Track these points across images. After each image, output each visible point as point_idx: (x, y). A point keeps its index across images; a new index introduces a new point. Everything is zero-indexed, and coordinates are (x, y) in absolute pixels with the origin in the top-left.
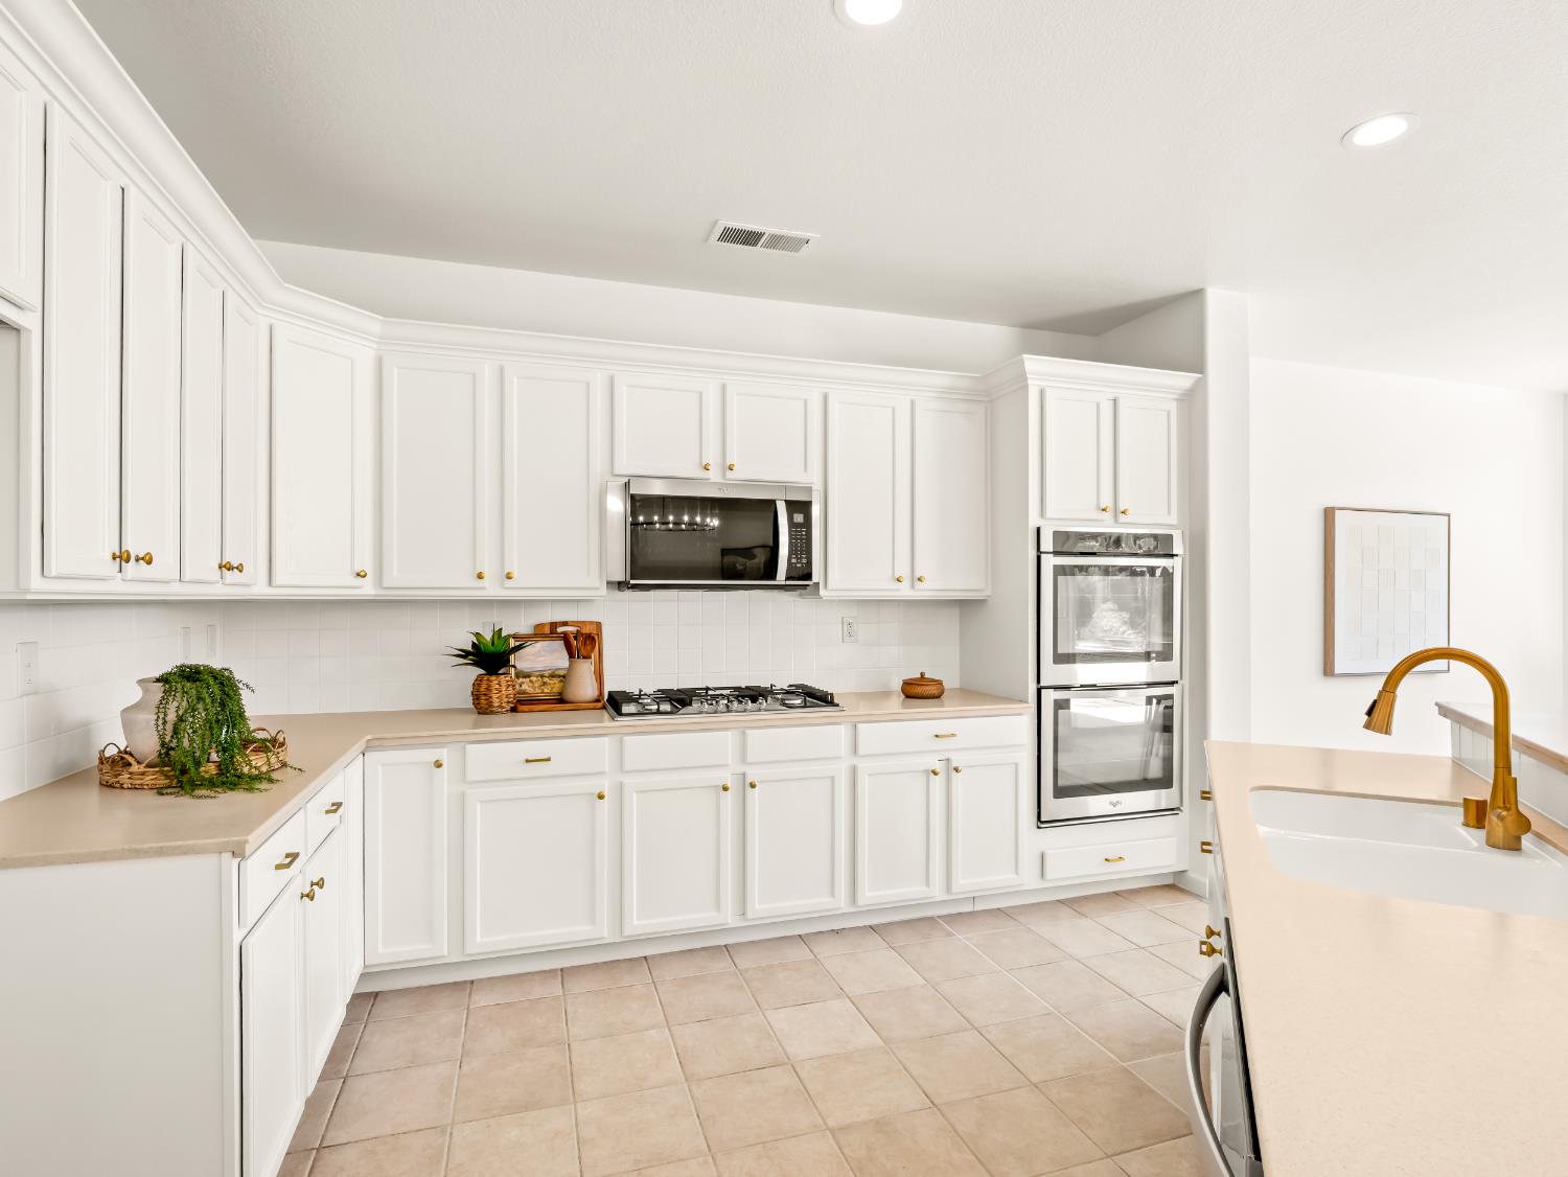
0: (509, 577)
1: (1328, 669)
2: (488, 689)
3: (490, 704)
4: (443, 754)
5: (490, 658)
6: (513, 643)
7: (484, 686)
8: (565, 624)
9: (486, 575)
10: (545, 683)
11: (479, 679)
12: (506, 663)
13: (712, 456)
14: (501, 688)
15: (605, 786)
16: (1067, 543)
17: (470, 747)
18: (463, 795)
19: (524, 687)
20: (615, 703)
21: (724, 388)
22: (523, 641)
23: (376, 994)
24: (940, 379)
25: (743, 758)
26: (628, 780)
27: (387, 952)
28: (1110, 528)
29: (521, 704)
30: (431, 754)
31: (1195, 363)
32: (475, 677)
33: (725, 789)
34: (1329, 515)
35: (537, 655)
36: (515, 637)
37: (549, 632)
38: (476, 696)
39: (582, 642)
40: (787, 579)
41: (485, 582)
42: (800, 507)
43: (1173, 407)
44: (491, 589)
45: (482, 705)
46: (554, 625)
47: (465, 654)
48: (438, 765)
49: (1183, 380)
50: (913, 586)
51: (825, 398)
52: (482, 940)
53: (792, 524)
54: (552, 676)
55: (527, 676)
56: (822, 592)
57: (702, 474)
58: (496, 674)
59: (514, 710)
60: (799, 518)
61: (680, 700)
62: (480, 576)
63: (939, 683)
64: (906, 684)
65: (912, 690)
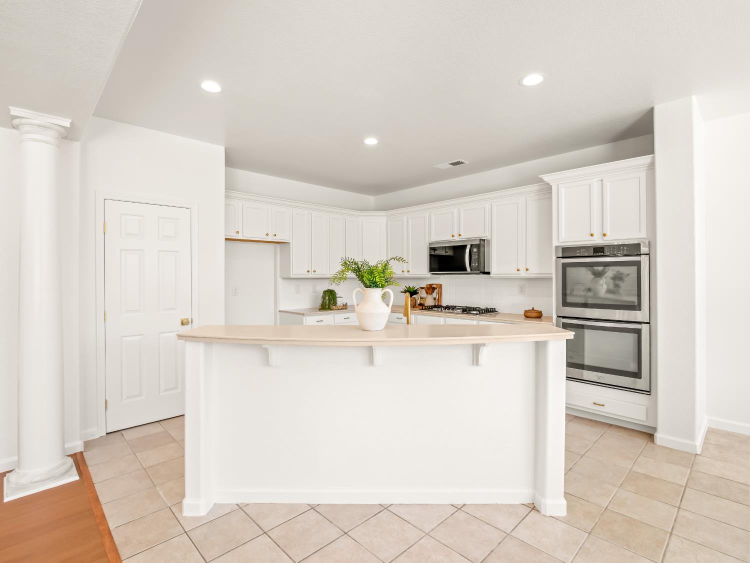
0: (409, 272)
16: (567, 252)
21: (459, 210)
28: (598, 241)
40: (471, 271)
42: (476, 247)
44: (406, 275)
49: (645, 161)
50: (526, 273)
51: (491, 205)
53: (472, 252)
56: (491, 275)
57: (453, 238)
60: (475, 250)
62: (403, 272)
63: (540, 312)
64: (526, 312)
65: (529, 314)
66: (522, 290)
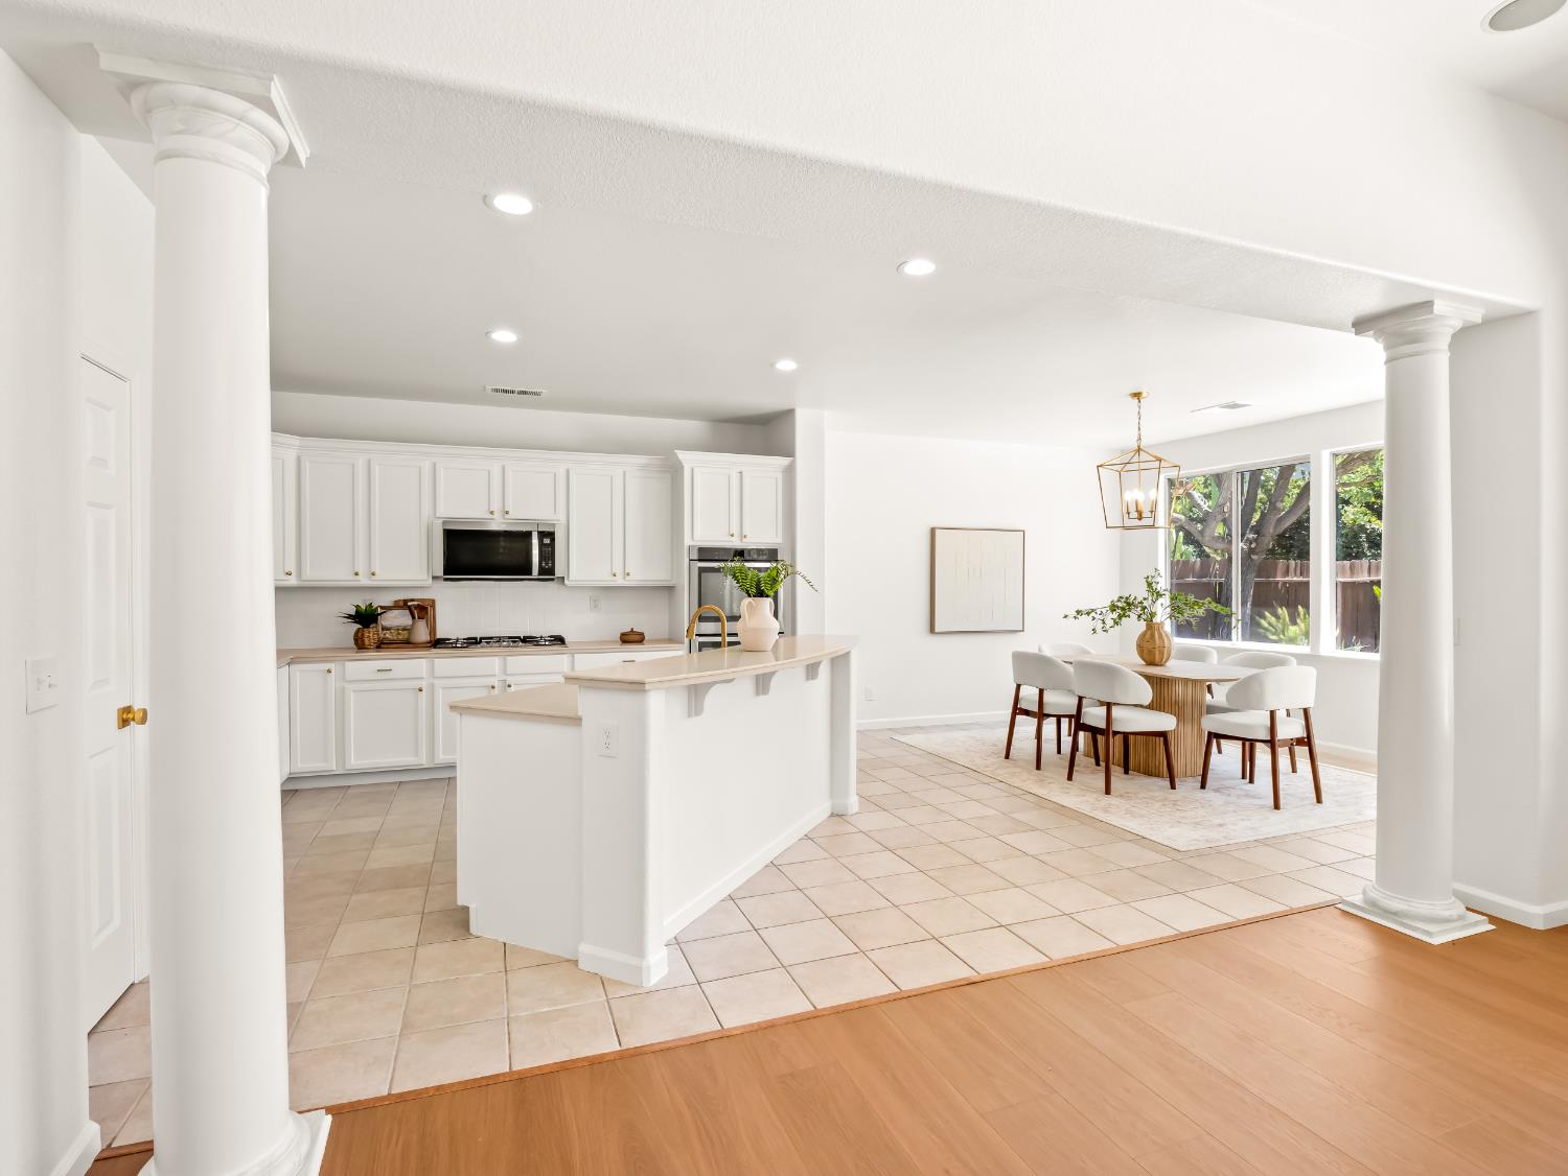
0: (373, 574)
1: (932, 630)
2: (363, 635)
3: (363, 644)
4: (332, 666)
5: (365, 618)
6: (379, 611)
7: (360, 634)
8: (412, 600)
9: (360, 573)
10: (399, 634)
11: (358, 630)
12: (376, 621)
13: (496, 506)
14: (371, 635)
15: (423, 684)
16: (705, 554)
17: (347, 663)
18: (343, 689)
19: (387, 635)
20: (437, 643)
21: (504, 468)
22: (386, 609)
23: (297, 790)
24: (642, 460)
25: (505, 672)
26: (436, 682)
27: (304, 766)
28: (736, 544)
29: (381, 645)
30: (327, 666)
31: (788, 451)
32: (355, 629)
33: (493, 687)
34: (933, 531)
35: (395, 617)
36: (382, 607)
37: (403, 605)
38: (356, 640)
39: (422, 610)
40: (539, 574)
41: (360, 577)
42: (548, 536)
43: (780, 476)
44: (364, 581)
45: (360, 644)
46: (405, 601)
47: (350, 616)
48: (329, 671)
49: (783, 461)
50: (624, 578)
51: (568, 471)
52: (355, 762)
53: (541, 544)
54: (404, 629)
55: (388, 629)
56: (566, 582)
57: (490, 516)
58: (368, 627)
59: (378, 647)
60: (547, 541)
61: (473, 642)
62: (357, 574)
63: (642, 634)
64: (623, 634)
65: (626, 638)
66: (595, 605)
